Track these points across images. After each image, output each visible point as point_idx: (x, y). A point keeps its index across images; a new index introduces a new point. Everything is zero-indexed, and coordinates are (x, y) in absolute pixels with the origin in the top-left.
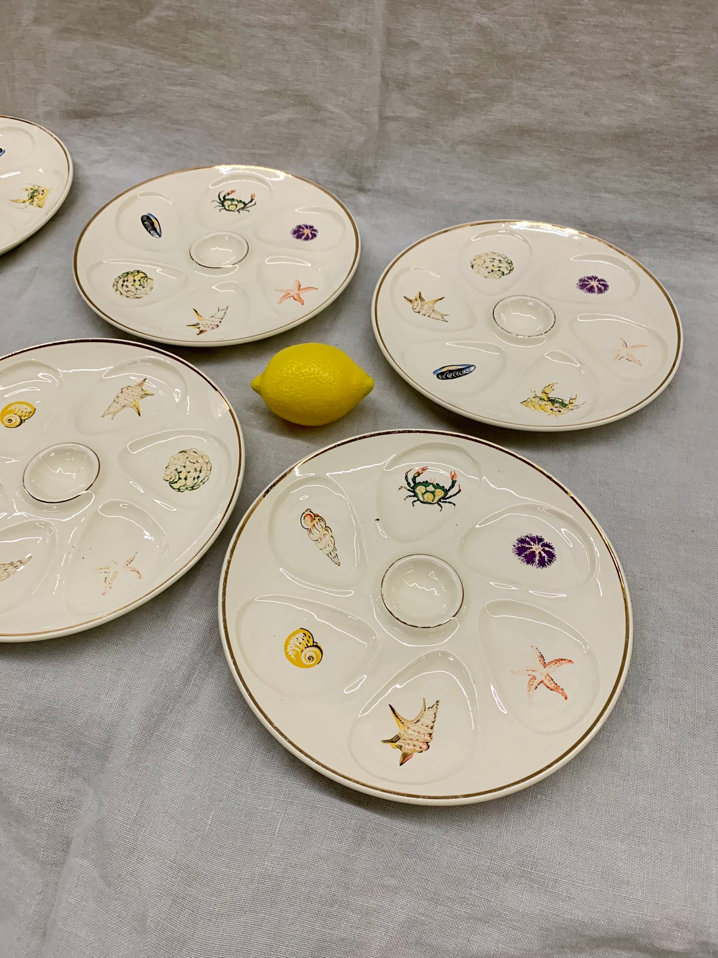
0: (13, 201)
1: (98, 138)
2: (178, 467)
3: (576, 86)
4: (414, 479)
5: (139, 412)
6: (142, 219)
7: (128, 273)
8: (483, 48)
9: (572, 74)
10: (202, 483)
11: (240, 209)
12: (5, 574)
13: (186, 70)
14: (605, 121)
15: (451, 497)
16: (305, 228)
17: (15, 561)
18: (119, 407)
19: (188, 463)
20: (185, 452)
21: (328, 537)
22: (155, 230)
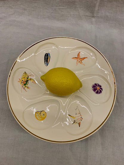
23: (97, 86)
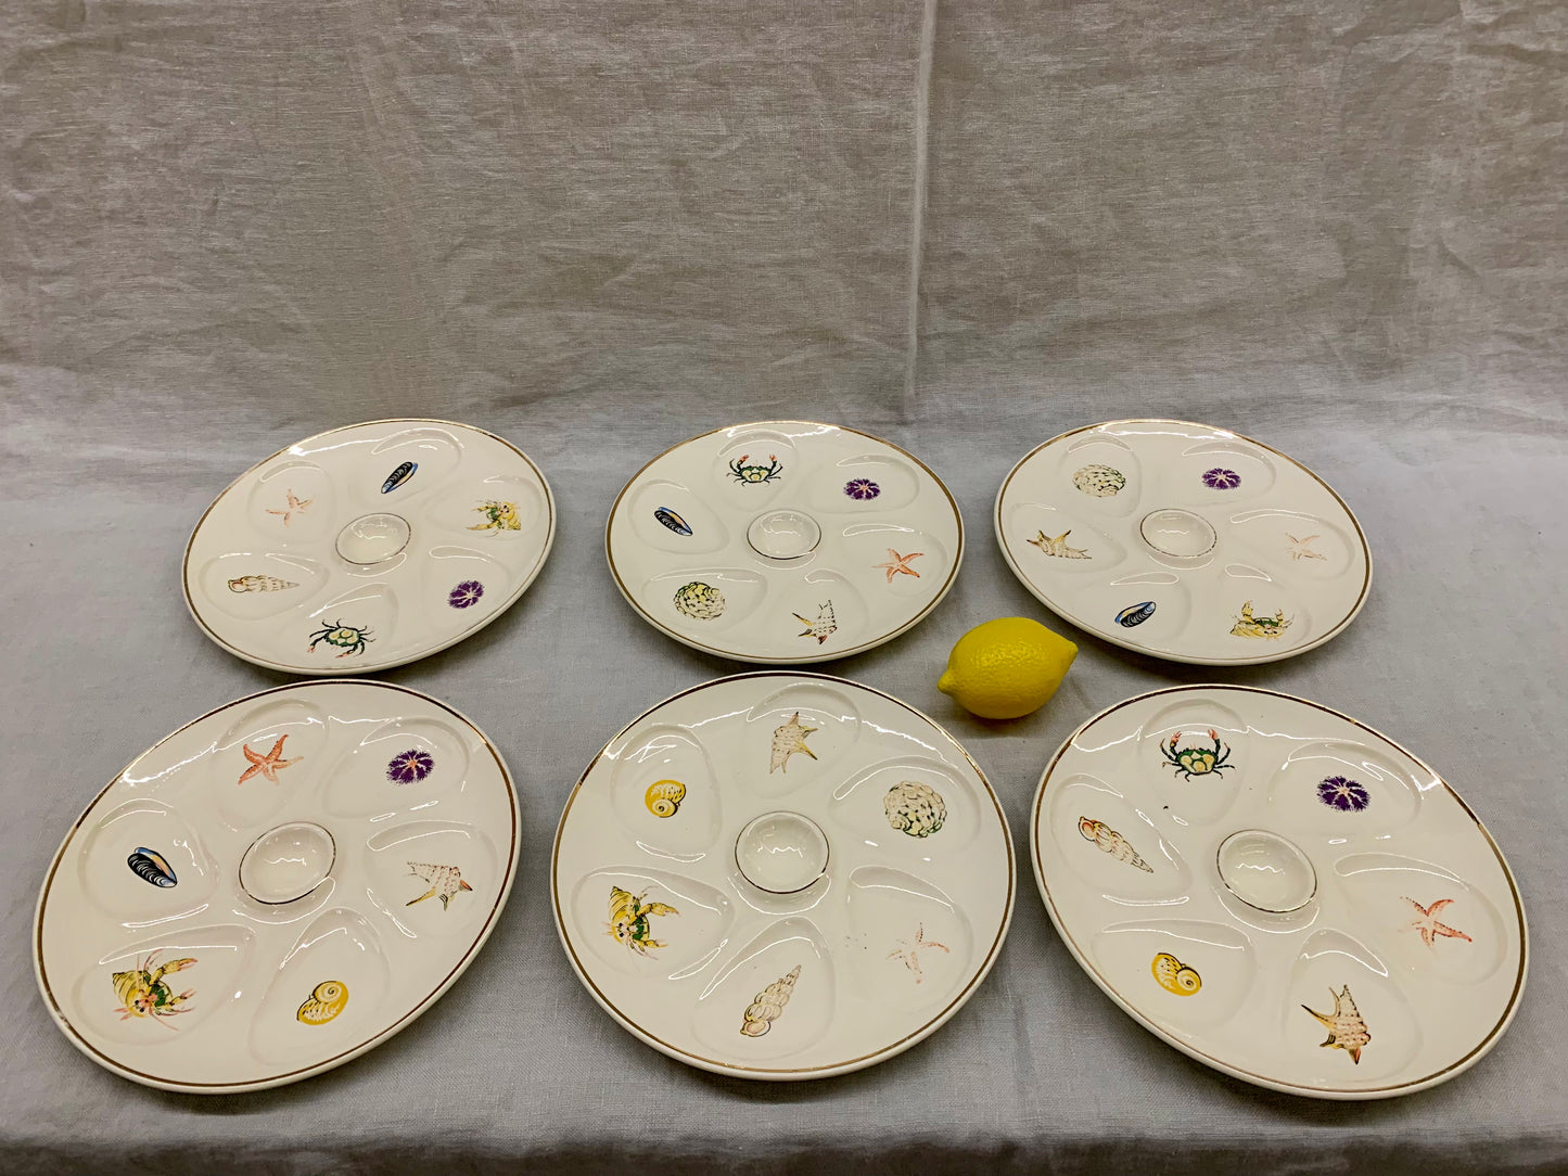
0: (472, 529)
1: (546, 424)
2: (900, 809)
3: (1150, 270)
4: (1172, 749)
5: (811, 755)
6: (657, 516)
7: (684, 589)
8: (1042, 247)
9: (1144, 259)
10: (941, 821)
11: (766, 478)
12: (782, 996)
13: (668, 326)
14: (1186, 300)
15: (1223, 760)
16: (860, 485)
17: (784, 977)
18: (784, 755)
19: (908, 802)
20: (897, 788)
21: (1120, 843)
22: (681, 526)
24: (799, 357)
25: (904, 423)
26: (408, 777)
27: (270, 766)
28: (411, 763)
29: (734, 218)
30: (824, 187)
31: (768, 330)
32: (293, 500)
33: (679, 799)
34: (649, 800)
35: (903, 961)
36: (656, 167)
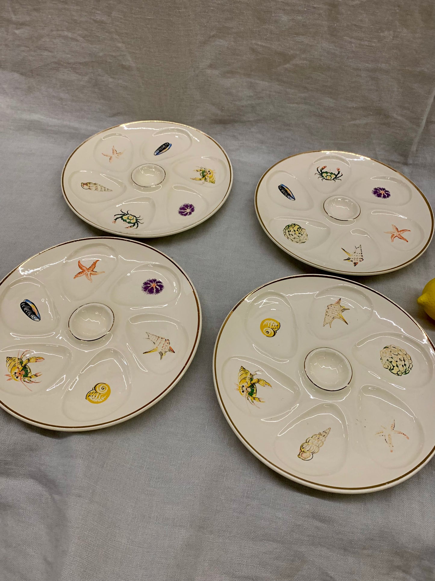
0: (193, 179)
1: (234, 136)
2: (388, 358)
5: (345, 321)
6: (279, 188)
7: (288, 226)
10: (409, 369)
11: (334, 179)
12: (320, 441)
13: (303, 95)
16: (380, 190)
17: (322, 432)
18: (331, 318)
19: (393, 356)
20: (388, 348)
22: (289, 195)
23: (150, 284)
24: (363, 121)
25: (406, 164)
26: (151, 291)
27: (89, 273)
28: (153, 285)
29: (353, 40)
30: (405, 30)
31: (351, 105)
32: (114, 151)
33: (276, 329)
34: (262, 326)
35: (383, 438)
36: (321, 6)
